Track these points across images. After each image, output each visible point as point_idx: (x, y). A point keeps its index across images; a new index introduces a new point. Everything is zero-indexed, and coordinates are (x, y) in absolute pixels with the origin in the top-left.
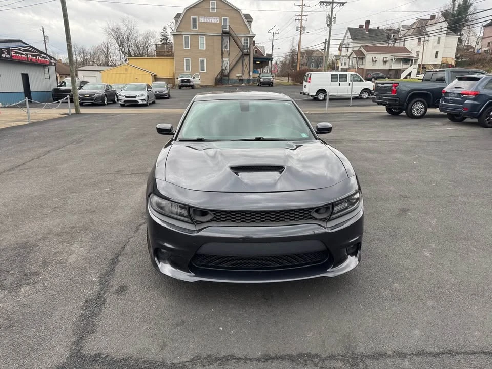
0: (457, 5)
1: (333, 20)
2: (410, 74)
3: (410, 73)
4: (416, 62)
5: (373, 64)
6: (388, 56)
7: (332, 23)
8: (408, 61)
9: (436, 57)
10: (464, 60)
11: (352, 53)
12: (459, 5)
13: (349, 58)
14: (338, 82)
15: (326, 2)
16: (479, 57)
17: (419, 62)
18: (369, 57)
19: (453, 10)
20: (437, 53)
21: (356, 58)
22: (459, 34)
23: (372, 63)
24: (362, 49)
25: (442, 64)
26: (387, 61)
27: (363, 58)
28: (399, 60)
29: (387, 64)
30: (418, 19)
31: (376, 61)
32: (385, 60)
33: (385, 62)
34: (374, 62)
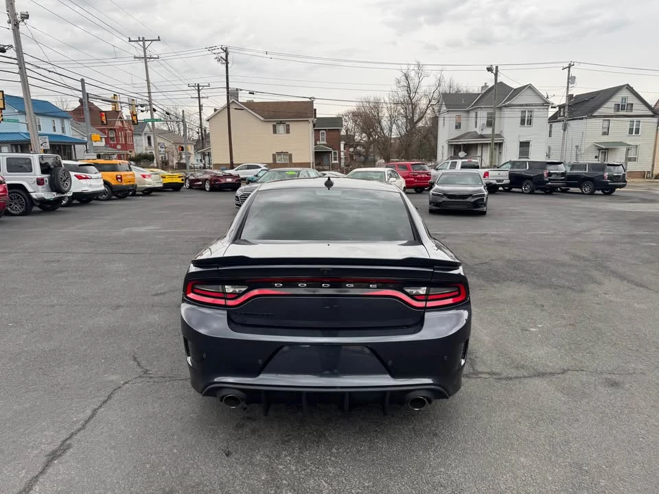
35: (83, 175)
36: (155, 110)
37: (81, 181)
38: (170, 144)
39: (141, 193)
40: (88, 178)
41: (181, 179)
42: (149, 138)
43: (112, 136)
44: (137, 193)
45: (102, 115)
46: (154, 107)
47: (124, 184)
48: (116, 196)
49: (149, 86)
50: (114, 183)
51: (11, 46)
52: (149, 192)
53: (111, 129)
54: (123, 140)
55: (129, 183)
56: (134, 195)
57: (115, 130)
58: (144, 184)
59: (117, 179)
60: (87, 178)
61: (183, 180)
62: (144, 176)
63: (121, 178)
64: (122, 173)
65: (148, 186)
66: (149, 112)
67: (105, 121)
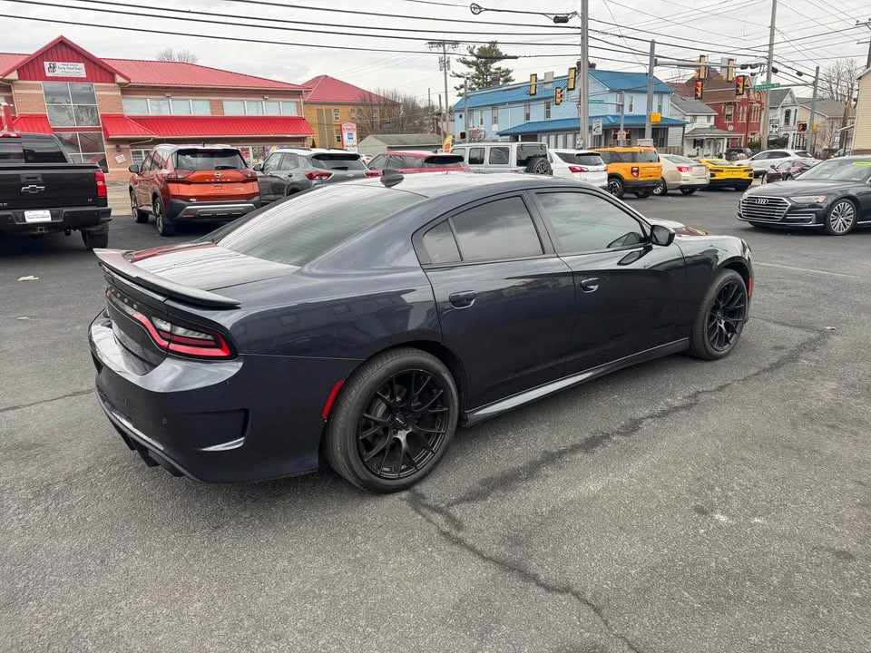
35: (577, 166)
36: (775, 71)
37: (575, 174)
38: (823, 119)
39: (679, 192)
40: (584, 171)
41: (748, 173)
42: (788, 113)
43: (730, 113)
44: (669, 191)
45: (697, 85)
46: (775, 65)
47: (642, 179)
48: (636, 194)
49: (772, 35)
50: (627, 176)
51: (575, 13)
52: (688, 191)
53: (730, 103)
54: (745, 118)
55: (649, 178)
56: (664, 193)
57: (735, 104)
58: (680, 180)
59: (632, 172)
60: (582, 171)
61: (751, 175)
62: (680, 169)
63: (637, 171)
64: (640, 165)
65: (683, 183)
66: (765, 74)
67: (699, 94)
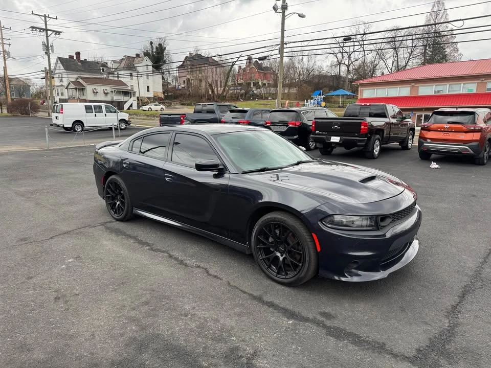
0: (154, 47)
1: (50, 48)
2: (131, 106)
3: (132, 104)
4: (134, 94)
5: (95, 95)
6: (108, 89)
7: (50, 51)
8: (127, 93)
9: (148, 91)
10: (170, 94)
11: (69, 83)
12: (157, 48)
13: (67, 88)
14: (94, 113)
15: (38, 28)
16: (180, 92)
17: (137, 95)
18: (89, 88)
19: (152, 51)
20: (148, 87)
21: (76, 89)
22: (160, 71)
23: (93, 94)
24: (80, 80)
25: (154, 97)
26: (108, 93)
27: (83, 89)
28: (119, 92)
29: (109, 95)
30: (125, 56)
31: (97, 93)
32: (106, 92)
33: (106, 94)
34: (96, 93)
